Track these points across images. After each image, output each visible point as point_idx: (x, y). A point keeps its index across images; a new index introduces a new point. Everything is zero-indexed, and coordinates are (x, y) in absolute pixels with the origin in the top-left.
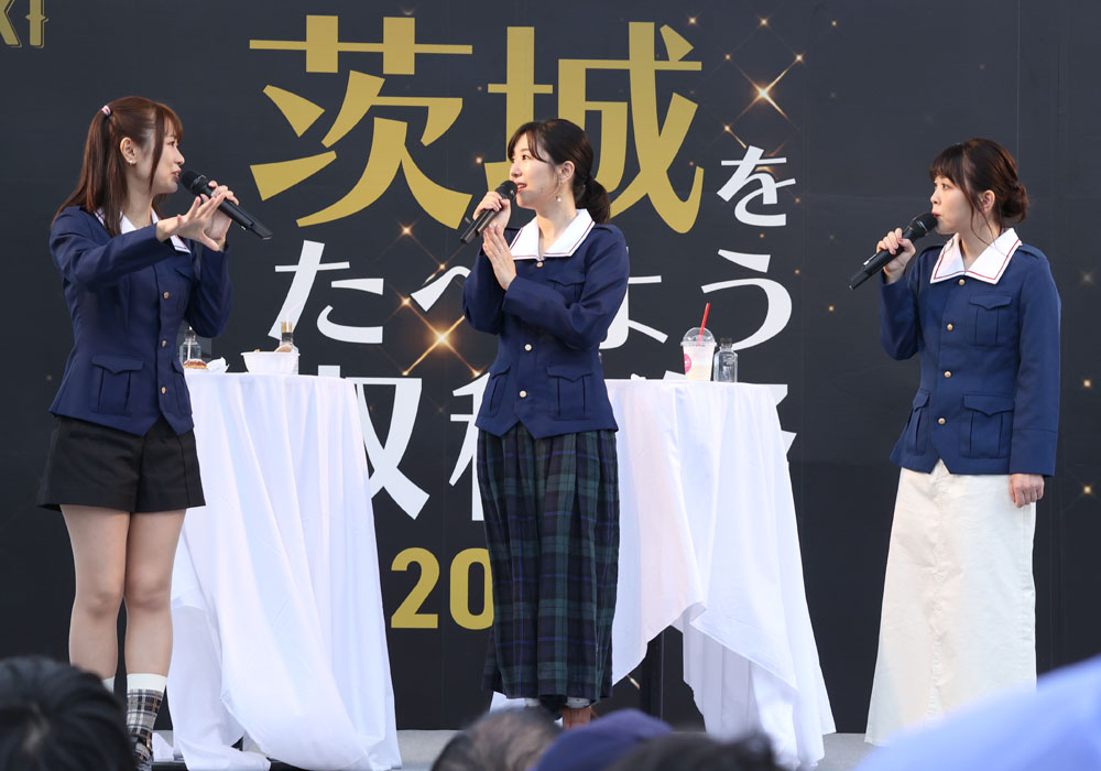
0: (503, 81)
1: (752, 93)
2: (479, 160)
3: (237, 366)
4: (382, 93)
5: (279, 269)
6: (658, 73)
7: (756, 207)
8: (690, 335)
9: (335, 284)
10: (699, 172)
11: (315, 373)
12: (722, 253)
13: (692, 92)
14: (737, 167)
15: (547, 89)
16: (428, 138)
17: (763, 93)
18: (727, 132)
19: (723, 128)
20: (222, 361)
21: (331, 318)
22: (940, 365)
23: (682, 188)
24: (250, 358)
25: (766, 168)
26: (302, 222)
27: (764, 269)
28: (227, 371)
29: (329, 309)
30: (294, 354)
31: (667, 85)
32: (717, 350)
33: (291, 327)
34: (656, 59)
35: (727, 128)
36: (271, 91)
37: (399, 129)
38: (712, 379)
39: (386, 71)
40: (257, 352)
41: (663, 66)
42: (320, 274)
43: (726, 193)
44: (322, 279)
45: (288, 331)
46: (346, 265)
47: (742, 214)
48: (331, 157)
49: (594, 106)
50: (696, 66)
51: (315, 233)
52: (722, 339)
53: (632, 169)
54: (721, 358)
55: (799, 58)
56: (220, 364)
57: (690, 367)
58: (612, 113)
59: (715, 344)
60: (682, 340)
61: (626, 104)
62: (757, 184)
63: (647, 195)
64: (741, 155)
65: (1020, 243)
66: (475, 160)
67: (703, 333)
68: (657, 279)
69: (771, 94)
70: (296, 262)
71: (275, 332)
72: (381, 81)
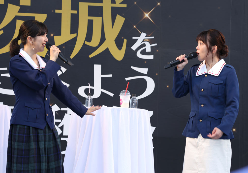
0: (60, 8)
1: (143, 15)
2: (52, 35)
4: (19, 12)
6: (112, 8)
7: (144, 52)
8: (123, 93)
10: (125, 41)
12: (132, 67)
13: (123, 14)
14: (137, 39)
15: (75, 12)
17: (147, 15)
18: (134, 28)
19: (133, 27)
22: (200, 103)
23: (119, 46)
25: (147, 40)
27: (146, 73)
31: (115, 12)
32: (131, 97)
34: (112, 3)
35: (135, 27)
38: (129, 107)
39: (21, 4)
41: (114, 5)
43: (134, 48)
46: (6, 69)
47: (139, 55)
49: (91, 18)
50: (125, 6)
52: (133, 94)
53: (103, 39)
55: (159, 4)
57: (122, 103)
58: (97, 20)
59: (130, 96)
60: (119, 94)
61: (101, 18)
62: (144, 45)
63: (108, 48)
64: (139, 35)
65: (225, 64)
66: (51, 35)
67: (126, 92)
68: (111, 76)
69: (149, 15)
72: (19, 8)
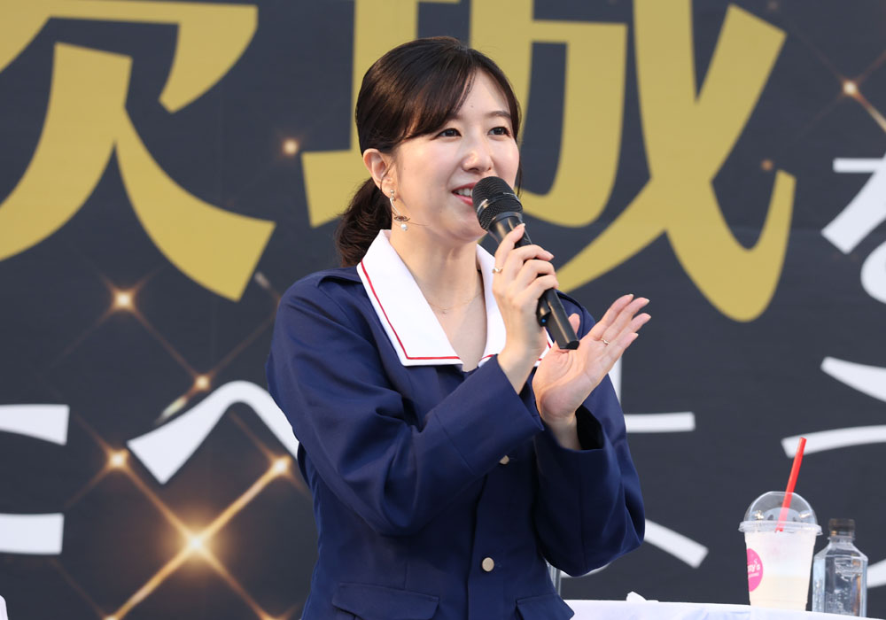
2: (291, 147)
8: (763, 508)
10: (785, 186)
12: (831, 365)
13: (772, 5)
14: (867, 176)
16: (178, 93)
18: (849, 99)
19: (840, 88)
23: (745, 223)
32: (820, 544)
35: (850, 88)
37: (115, 70)
38: (809, 607)
43: (844, 232)
49: (551, 31)
52: (834, 521)
53: (632, 174)
54: (829, 564)
57: (758, 580)
58: (592, 51)
59: (815, 529)
60: (742, 520)
63: (664, 236)
64: (877, 149)
66: (279, 147)
67: (790, 504)
68: (683, 422)
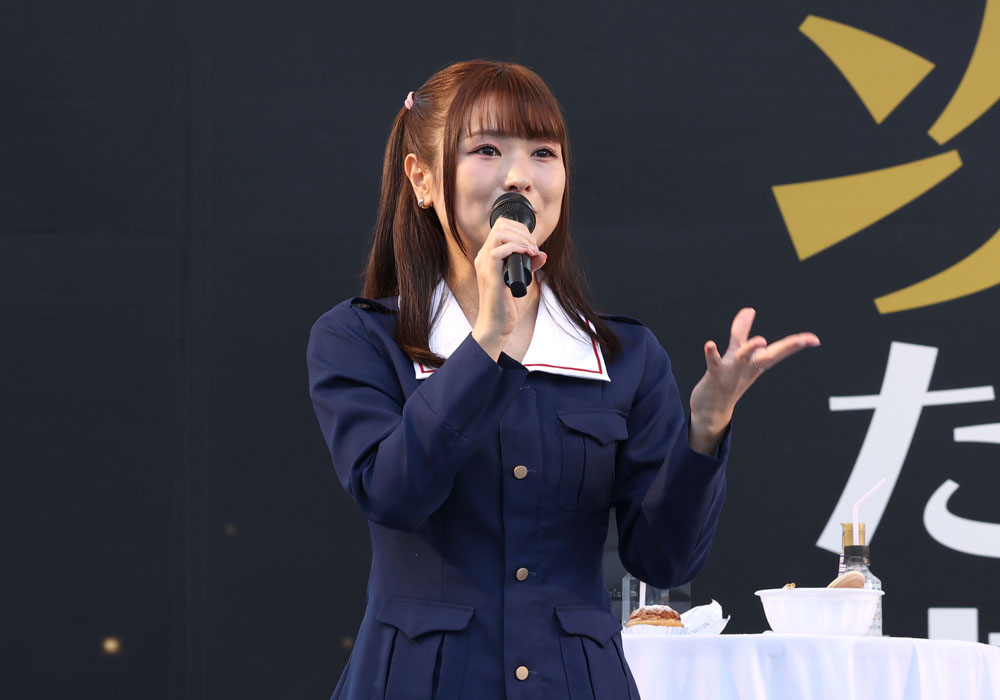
3: (747, 619)
5: (838, 404)
9: (963, 434)
11: (920, 630)
20: (715, 609)
21: (955, 506)
24: (776, 601)
26: (887, 304)
28: (724, 632)
29: (949, 488)
30: (871, 593)
33: (862, 532)
36: (817, 29)
40: (789, 591)
42: (929, 414)
44: (934, 425)
45: (856, 542)
46: (986, 395)
48: (948, 164)
51: (915, 327)
56: (712, 614)
70: (874, 388)
71: (831, 539)
